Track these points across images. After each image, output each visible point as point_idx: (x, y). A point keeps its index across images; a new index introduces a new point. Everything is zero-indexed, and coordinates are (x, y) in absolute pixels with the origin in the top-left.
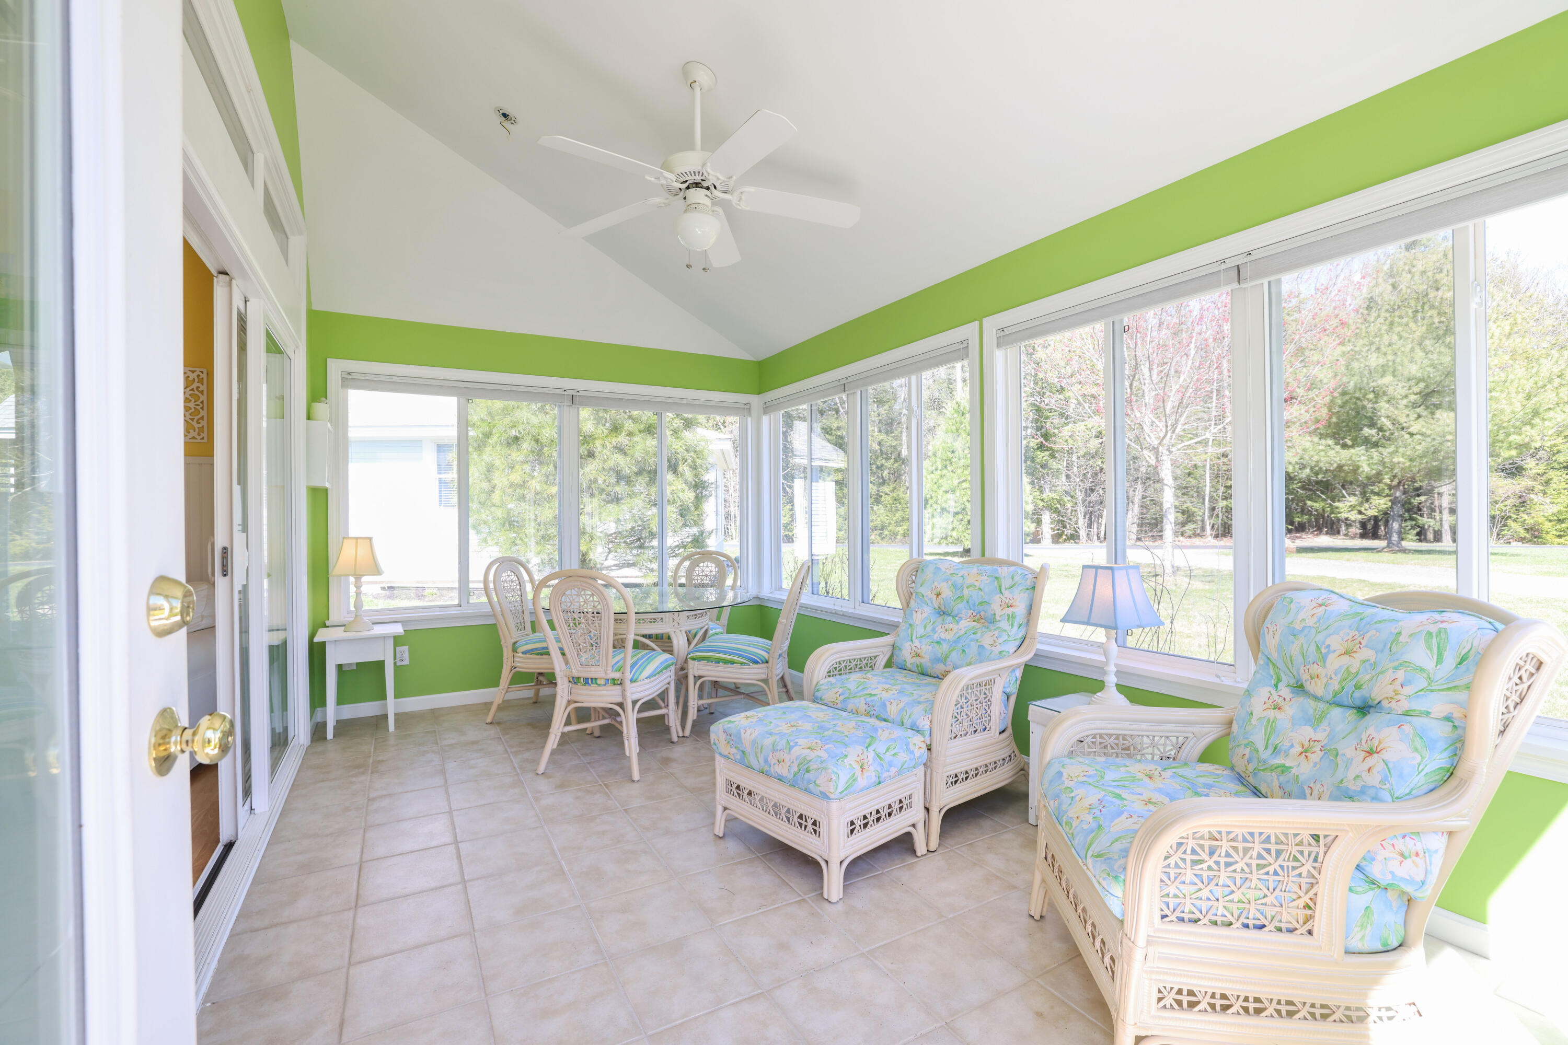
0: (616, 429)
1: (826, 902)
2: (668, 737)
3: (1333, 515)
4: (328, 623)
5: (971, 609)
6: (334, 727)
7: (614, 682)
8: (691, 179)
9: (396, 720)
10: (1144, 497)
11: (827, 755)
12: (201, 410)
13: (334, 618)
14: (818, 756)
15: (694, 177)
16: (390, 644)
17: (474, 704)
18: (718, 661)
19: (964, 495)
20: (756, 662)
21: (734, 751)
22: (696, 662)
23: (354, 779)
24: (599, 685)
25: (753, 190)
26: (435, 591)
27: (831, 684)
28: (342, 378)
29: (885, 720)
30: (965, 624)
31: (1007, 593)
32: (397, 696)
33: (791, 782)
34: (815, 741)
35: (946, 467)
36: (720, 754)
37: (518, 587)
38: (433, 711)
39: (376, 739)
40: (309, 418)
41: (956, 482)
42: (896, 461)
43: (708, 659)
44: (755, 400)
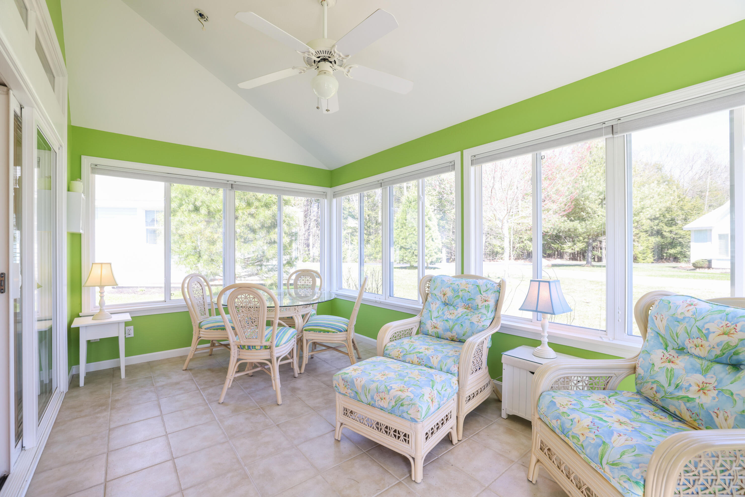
0: (249, 204)
1: (414, 483)
2: (292, 374)
3: (562, 251)
4: (81, 314)
5: (463, 302)
6: (85, 377)
7: (266, 347)
8: (322, 55)
9: (126, 370)
10: (486, 242)
11: (413, 395)
13: (85, 311)
14: (408, 396)
15: (325, 55)
16: (122, 326)
17: (173, 358)
18: (320, 331)
19: (411, 240)
20: (341, 331)
21: (349, 391)
22: (308, 332)
23: (99, 415)
24: (257, 349)
25: (357, 67)
26: (144, 289)
27: (394, 346)
28: (92, 168)
29: (430, 367)
30: (461, 310)
31: (484, 294)
32: (127, 355)
33: (390, 411)
34: (402, 385)
35: (403, 227)
36: (340, 393)
37: (201, 291)
38: (149, 363)
39: (113, 384)
40: (69, 190)
41: (408, 234)
42: (376, 225)
43: (314, 330)
44: (329, 190)
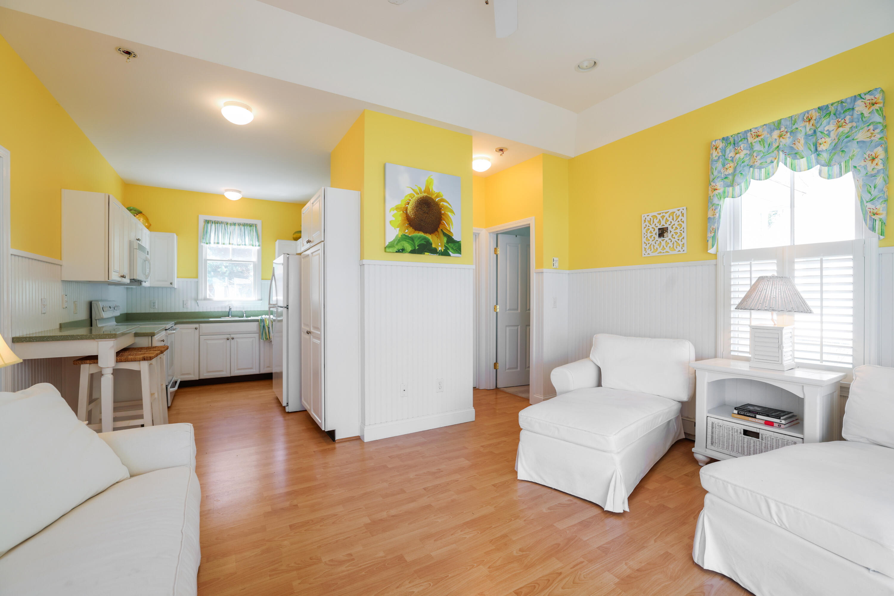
12: (683, 233)
